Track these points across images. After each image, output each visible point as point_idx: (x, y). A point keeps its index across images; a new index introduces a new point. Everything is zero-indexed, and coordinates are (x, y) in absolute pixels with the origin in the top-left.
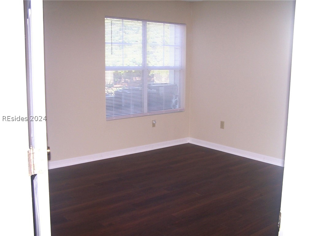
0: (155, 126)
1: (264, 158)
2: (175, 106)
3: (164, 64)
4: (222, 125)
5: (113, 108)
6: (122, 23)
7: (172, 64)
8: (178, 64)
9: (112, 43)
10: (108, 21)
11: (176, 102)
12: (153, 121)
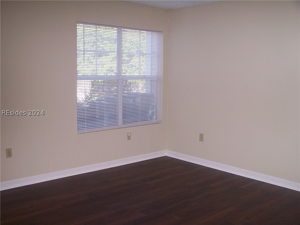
0: (130, 139)
1: (246, 173)
2: (151, 118)
3: (140, 74)
4: (201, 137)
5: (85, 121)
6: (95, 29)
7: (148, 74)
8: (155, 73)
9: (84, 51)
10: (80, 28)
11: (153, 113)
12: (128, 133)
